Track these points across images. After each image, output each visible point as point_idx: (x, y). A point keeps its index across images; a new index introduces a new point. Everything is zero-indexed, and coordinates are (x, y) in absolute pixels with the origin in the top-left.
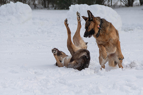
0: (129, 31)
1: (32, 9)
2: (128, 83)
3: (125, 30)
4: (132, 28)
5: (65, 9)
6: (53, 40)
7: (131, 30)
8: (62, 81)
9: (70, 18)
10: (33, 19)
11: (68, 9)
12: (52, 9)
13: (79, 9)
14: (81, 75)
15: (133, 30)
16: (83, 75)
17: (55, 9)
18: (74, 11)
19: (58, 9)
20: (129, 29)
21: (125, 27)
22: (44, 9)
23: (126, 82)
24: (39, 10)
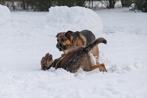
0: (111, 34)
1: (11, 11)
2: (109, 87)
3: (106, 33)
4: (113, 31)
5: (44, 11)
6: (32, 42)
7: (112, 32)
8: (41, 85)
9: (50, 20)
10: (12, 21)
11: (48, 11)
12: (32, 11)
13: (59, 11)
14: (61, 79)
15: (114, 33)
16: (62, 78)
17: (35, 11)
18: (54, 13)
19: (38, 11)
20: (110, 32)
21: (106, 29)
22: (23, 11)
23: (107, 86)
24: (18, 12)
